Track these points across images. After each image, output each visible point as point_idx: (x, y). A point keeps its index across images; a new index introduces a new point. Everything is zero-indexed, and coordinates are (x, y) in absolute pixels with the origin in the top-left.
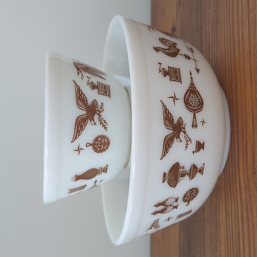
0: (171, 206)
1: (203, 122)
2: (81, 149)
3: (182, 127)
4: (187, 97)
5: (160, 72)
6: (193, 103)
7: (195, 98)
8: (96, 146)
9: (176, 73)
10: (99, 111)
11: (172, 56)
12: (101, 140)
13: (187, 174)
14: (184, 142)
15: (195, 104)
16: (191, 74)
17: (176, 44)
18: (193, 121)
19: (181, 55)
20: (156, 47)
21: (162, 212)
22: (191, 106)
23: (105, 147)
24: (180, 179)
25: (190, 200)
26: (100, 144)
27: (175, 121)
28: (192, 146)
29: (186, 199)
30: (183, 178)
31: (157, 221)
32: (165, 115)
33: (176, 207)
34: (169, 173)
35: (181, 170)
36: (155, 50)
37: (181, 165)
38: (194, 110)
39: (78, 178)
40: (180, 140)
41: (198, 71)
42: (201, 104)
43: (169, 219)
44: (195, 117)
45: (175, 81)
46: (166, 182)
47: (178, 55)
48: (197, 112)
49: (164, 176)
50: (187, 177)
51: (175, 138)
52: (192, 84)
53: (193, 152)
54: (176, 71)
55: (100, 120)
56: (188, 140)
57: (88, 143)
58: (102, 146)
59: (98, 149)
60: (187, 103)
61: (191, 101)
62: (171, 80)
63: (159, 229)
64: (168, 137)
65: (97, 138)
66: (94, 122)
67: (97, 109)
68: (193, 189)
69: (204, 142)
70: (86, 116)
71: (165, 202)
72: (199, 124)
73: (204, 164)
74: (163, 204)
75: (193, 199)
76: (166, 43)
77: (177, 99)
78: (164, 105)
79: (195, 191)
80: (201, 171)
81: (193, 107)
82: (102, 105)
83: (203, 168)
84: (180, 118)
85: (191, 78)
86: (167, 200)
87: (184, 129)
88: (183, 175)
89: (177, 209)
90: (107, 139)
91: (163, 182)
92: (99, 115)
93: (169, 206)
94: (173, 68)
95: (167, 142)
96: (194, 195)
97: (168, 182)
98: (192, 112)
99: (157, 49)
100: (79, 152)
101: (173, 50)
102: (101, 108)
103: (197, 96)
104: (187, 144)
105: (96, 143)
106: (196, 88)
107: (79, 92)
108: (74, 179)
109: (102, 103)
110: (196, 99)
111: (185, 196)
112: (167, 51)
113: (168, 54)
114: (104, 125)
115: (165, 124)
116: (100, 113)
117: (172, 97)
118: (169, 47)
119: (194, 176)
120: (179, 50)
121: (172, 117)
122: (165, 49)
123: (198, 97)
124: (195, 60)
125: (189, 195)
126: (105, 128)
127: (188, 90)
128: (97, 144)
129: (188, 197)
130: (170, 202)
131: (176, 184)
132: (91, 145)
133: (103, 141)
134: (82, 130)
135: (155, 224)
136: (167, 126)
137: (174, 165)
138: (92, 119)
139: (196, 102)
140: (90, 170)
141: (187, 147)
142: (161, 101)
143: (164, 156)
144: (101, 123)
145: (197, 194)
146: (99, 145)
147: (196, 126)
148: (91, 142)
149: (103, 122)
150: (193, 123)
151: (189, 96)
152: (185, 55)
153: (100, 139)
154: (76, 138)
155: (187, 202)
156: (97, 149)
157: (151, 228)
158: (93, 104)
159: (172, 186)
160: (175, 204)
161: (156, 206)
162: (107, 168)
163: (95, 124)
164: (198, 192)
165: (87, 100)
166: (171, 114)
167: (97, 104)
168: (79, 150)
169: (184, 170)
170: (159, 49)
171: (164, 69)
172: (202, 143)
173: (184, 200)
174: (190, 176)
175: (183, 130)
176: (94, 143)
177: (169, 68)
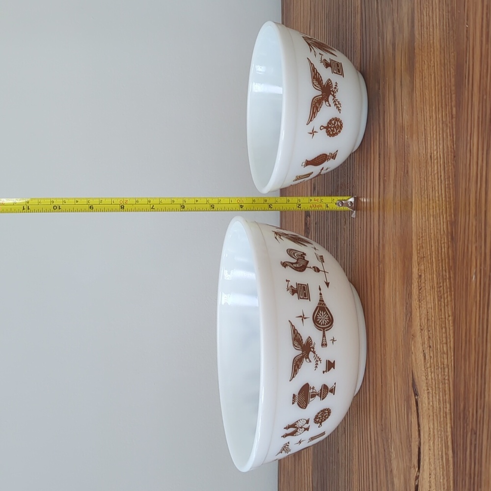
0: (301, 428)
1: (333, 340)
2: (315, 132)
3: (311, 346)
4: (316, 316)
5: (288, 290)
6: (322, 321)
7: (324, 315)
8: (329, 129)
9: (304, 290)
10: (333, 92)
11: (300, 271)
12: (335, 123)
13: (318, 395)
14: (313, 362)
15: (324, 322)
16: (320, 289)
17: (305, 254)
18: (323, 340)
19: (310, 267)
20: (283, 262)
21: (292, 434)
22: (320, 324)
23: (338, 131)
24: (311, 399)
25: (322, 421)
26: (333, 127)
27: (304, 341)
28: (322, 366)
29: (317, 420)
30: (313, 399)
31: (288, 444)
32: (294, 336)
33: (307, 429)
34: (299, 394)
35: (311, 391)
36: (283, 266)
37: (311, 385)
38: (324, 329)
39: (308, 163)
40: (309, 360)
41: (327, 284)
42: (331, 321)
43: (300, 442)
44: (324, 336)
45: (303, 298)
46: (296, 403)
47: (307, 268)
48: (326, 330)
49: (293, 398)
50: (317, 398)
51: (305, 359)
52: (321, 301)
53: (324, 372)
54: (304, 287)
55: (335, 101)
56: (318, 360)
57: (322, 126)
58: (335, 130)
59: (331, 133)
60: (316, 321)
61: (320, 319)
62: (299, 298)
63: (289, 453)
64: (297, 358)
65: (331, 120)
66: (329, 103)
67: (331, 89)
68: (325, 410)
69: (334, 361)
70: (321, 96)
71: (296, 424)
72: (329, 343)
73: (335, 384)
74: (293, 426)
75: (325, 420)
76: (294, 255)
77: (305, 318)
78: (292, 326)
79: (327, 412)
80: (332, 391)
81: (322, 325)
82: (336, 85)
83: (335, 387)
84: (309, 337)
85: (321, 294)
86: (297, 422)
87: (313, 348)
88: (313, 396)
89: (308, 430)
90: (340, 122)
91: (293, 403)
92: (333, 95)
93: (300, 428)
94: (302, 285)
95: (296, 363)
96: (326, 415)
97: (298, 404)
98: (321, 330)
99: (284, 265)
100: (313, 134)
101: (302, 263)
102: (335, 88)
103: (326, 313)
104: (317, 364)
105: (330, 126)
106: (325, 305)
107: (314, 71)
108: (304, 164)
109: (336, 83)
110: (325, 317)
111: (316, 417)
112: (295, 265)
113: (296, 269)
114: (339, 107)
115: (294, 345)
116: (334, 93)
117: (301, 316)
118: (298, 260)
119: (326, 397)
120: (308, 262)
121: (301, 337)
122: (292, 264)
123: (328, 314)
124: (325, 272)
125: (320, 416)
126: (339, 109)
127: (317, 307)
128: (330, 128)
129: (319, 418)
130: (300, 424)
131: (306, 405)
132: (325, 128)
133: (336, 124)
134: (318, 111)
135: (285, 448)
136: (296, 346)
137: (303, 386)
138: (327, 100)
139: (326, 320)
140: (321, 155)
141: (316, 367)
142: (289, 321)
143: (293, 377)
144: (335, 104)
145: (329, 415)
146: (332, 129)
147: (326, 345)
148: (325, 125)
149: (337, 103)
150: (322, 342)
151: (318, 314)
152: (314, 267)
153: (333, 122)
154: (311, 121)
155: (319, 424)
156: (329, 133)
157: (281, 452)
158: (328, 84)
159: (302, 408)
160: (306, 426)
161: (287, 428)
162: (336, 154)
163: (330, 105)
164: (330, 412)
165: (322, 80)
166: (299, 334)
167: (332, 84)
168: (313, 133)
169: (314, 391)
170: (287, 263)
171: (292, 286)
172: (332, 362)
173: (316, 422)
174: (320, 397)
175: (312, 350)
176: (328, 126)
177: (298, 285)
